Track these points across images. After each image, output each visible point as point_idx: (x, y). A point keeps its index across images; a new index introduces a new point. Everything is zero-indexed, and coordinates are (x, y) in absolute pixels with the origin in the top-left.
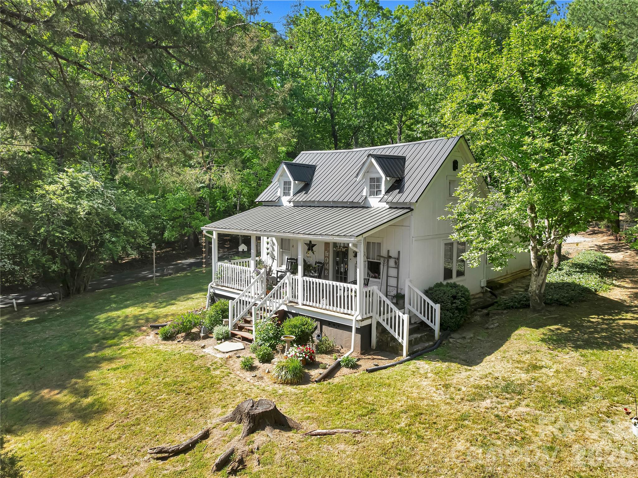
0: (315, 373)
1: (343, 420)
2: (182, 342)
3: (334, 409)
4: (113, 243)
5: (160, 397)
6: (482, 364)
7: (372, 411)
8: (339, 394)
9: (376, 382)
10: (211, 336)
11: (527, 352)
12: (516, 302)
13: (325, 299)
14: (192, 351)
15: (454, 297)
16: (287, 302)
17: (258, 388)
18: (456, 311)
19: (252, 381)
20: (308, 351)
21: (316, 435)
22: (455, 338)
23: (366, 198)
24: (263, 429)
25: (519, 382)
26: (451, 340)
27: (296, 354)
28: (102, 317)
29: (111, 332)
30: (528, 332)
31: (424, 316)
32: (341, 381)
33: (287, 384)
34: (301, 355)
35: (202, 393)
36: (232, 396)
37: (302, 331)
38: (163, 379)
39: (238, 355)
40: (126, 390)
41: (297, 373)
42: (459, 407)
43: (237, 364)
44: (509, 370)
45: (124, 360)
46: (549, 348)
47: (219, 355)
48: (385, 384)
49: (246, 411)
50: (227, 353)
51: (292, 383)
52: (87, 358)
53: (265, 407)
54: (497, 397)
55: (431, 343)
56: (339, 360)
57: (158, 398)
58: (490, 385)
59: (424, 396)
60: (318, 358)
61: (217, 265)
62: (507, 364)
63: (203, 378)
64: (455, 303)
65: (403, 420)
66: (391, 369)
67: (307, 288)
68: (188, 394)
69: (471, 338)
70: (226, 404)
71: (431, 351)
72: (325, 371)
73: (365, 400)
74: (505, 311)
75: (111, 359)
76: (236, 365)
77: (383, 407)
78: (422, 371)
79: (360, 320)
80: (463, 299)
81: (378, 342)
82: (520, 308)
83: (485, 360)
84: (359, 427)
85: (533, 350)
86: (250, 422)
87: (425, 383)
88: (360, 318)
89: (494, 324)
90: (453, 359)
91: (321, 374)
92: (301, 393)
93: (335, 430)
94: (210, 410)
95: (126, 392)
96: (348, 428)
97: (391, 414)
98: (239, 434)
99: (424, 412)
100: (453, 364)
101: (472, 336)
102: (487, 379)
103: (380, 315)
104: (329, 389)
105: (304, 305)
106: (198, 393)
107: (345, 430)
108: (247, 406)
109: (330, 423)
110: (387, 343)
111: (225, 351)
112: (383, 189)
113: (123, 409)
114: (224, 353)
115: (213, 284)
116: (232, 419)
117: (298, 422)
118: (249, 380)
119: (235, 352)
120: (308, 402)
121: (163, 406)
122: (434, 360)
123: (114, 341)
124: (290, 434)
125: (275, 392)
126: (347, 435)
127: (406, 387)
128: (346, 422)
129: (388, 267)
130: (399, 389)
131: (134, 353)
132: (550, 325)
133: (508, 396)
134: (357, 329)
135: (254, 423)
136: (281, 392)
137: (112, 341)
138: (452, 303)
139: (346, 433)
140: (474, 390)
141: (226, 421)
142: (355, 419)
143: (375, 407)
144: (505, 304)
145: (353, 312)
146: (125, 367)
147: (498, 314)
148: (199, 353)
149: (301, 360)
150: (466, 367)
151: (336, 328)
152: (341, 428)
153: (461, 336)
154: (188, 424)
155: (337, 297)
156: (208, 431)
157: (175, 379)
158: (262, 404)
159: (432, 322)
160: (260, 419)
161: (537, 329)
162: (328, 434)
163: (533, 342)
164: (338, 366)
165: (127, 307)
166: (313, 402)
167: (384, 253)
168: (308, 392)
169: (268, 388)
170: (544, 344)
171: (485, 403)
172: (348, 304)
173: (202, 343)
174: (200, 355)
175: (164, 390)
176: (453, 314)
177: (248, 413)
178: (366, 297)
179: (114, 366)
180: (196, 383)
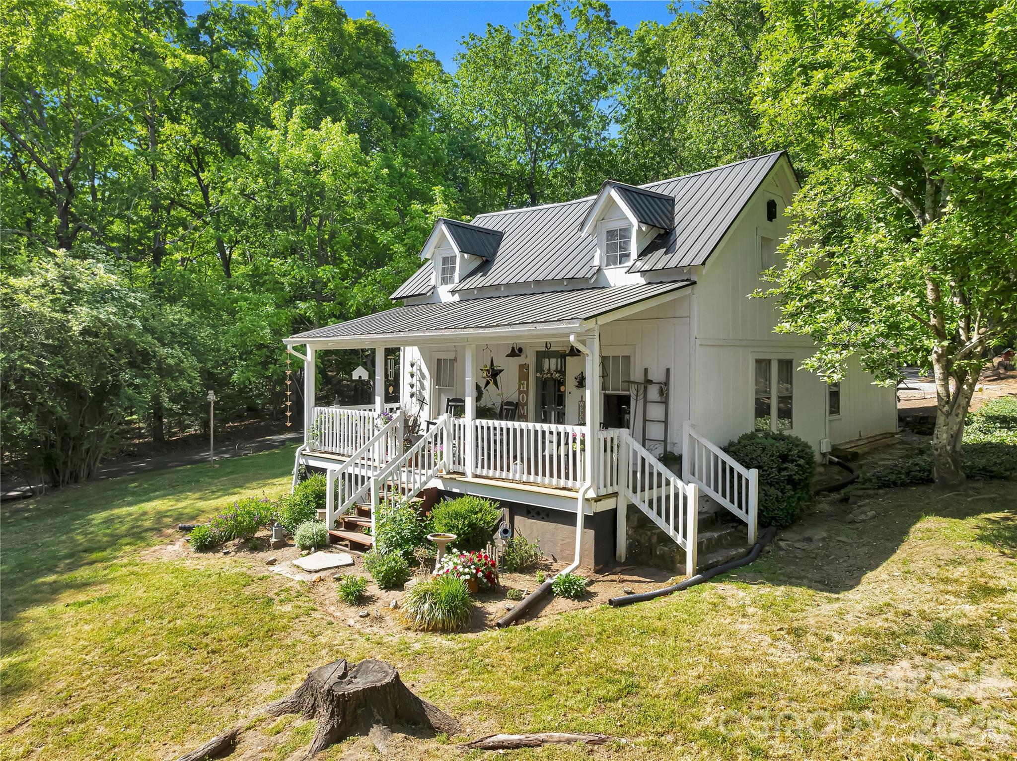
0: (496, 609)
1: (562, 711)
2: (233, 553)
3: (538, 685)
4: (137, 387)
5: (151, 659)
6: (860, 587)
7: (630, 690)
8: (551, 651)
9: (633, 626)
10: (290, 542)
11: (955, 563)
12: (900, 473)
13: (518, 461)
14: (245, 569)
15: (784, 458)
16: (444, 472)
17: (368, 639)
18: (789, 487)
19: (358, 626)
20: (483, 561)
21: (494, 748)
22: (789, 540)
23: (599, 270)
24: (366, 733)
25: (965, 621)
26: (782, 544)
27: (455, 568)
28: (99, 517)
29: (105, 539)
30: (944, 525)
31: (724, 495)
32: (554, 624)
33: (434, 630)
34: (467, 570)
35: (244, 650)
36: (306, 657)
37: (470, 525)
38: (170, 622)
39: (337, 576)
40: (86, 644)
41: (456, 607)
42: (839, 677)
43: (332, 592)
44: (928, 596)
45: (107, 586)
46: (1004, 554)
47: (299, 577)
48: (654, 630)
49: (326, 687)
50: (316, 572)
51: (444, 630)
52: (36, 586)
53: (371, 678)
54: (924, 655)
55: (742, 550)
56: (549, 581)
57: (146, 661)
58: (895, 628)
59: (747, 654)
60: (504, 580)
61: (312, 413)
62: (920, 585)
63: (254, 618)
64: (785, 469)
65: (709, 710)
66: (663, 599)
67: (484, 441)
68: (214, 652)
69: (824, 539)
70: (290, 672)
71: (743, 565)
72: (519, 605)
73: (610, 663)
74: (881, 491)
75: (83, 585)
76: (332, 594)
77: (655, 679)
78: (732, 603)
79: (592, 499)
80: (802, 462)
81: (630, 547)
82: (912, 484)
83: (864, 579)
84: (601, 728)
85: (969, 557)
86: (332, 715)
87: (745, 627)
88: (594, 496)
89: (865, 511)
90: (793, 580)
91: (509, 610)
92: (464, 650)
93: (542, 736)
94: (253, 686)
95: (85, 647)
96: (574, 731)
97: (677, 695)
98: (306, 743)
99: (757, 690)
100: (795, 589)
101: (825, 535)
102: (884, 616)
103: (635, 491)
104: (528, 640)
105: (476, 476)
106: (236, 649)
107: (567, 735)
108: (330, 676)
109: (528, 717)
110: (651, 549)
111: (313, 568)
112: (634, 249)
113: (60, 686)
114: (310, 572)
115: (305, 447)
116: (294, 708)
117: (452, 715)
118: (352, 622)
119: (333, 571)
120: (478, 668)
121: (151, 678)
122: (753, 582)
123: (104, 553)
124: (432, 744)
125: (403, 649)
126: (572, 748)
127: (702, 634)
128: (570, 717)
129: (646, 402)
130: (688, 641)
131: (132, 573)
132: (987, 513)
133: (948, 652)
134: (587, 518)
135: (343, 718)
136: (417, 647)
137: (99, 554)
138: (780, 470)
139: (568, 742)
140: (863, 640)
141: (279, 713)
142: (590, 709)
143: (636, 680)
144: (879, 478)
145: (578, 484)
146: (102, 600)
147: (869, 497)
148: (260, 572)
149: (466, 581)
150: (826, 594)
151: (543, 519)
152: (557, 729)
153: (800, 537)
154: (194, 718)
155: (544, 457)
156: (233, 736)
157: (194, 621)
158: (366, 672)
159: (740, 507)
160: (359, 706)
161: (962, 519)
162: (526, 745)
163: (963, 543)
164: (547, 595)
165: (150, 500)
166: (490, 668)
167: (637, 375)
168: (481, 648)
169: (391, 638)
170: (989, 547)
171: (896, 667)
172: (567, 468)
173: (271, 555)
174: (260, 575)
175: (165, 644)
176: (783, 493)
177: (330, 691)
178: (605, 451)
179: (81, 597)
180: (235, 630)
